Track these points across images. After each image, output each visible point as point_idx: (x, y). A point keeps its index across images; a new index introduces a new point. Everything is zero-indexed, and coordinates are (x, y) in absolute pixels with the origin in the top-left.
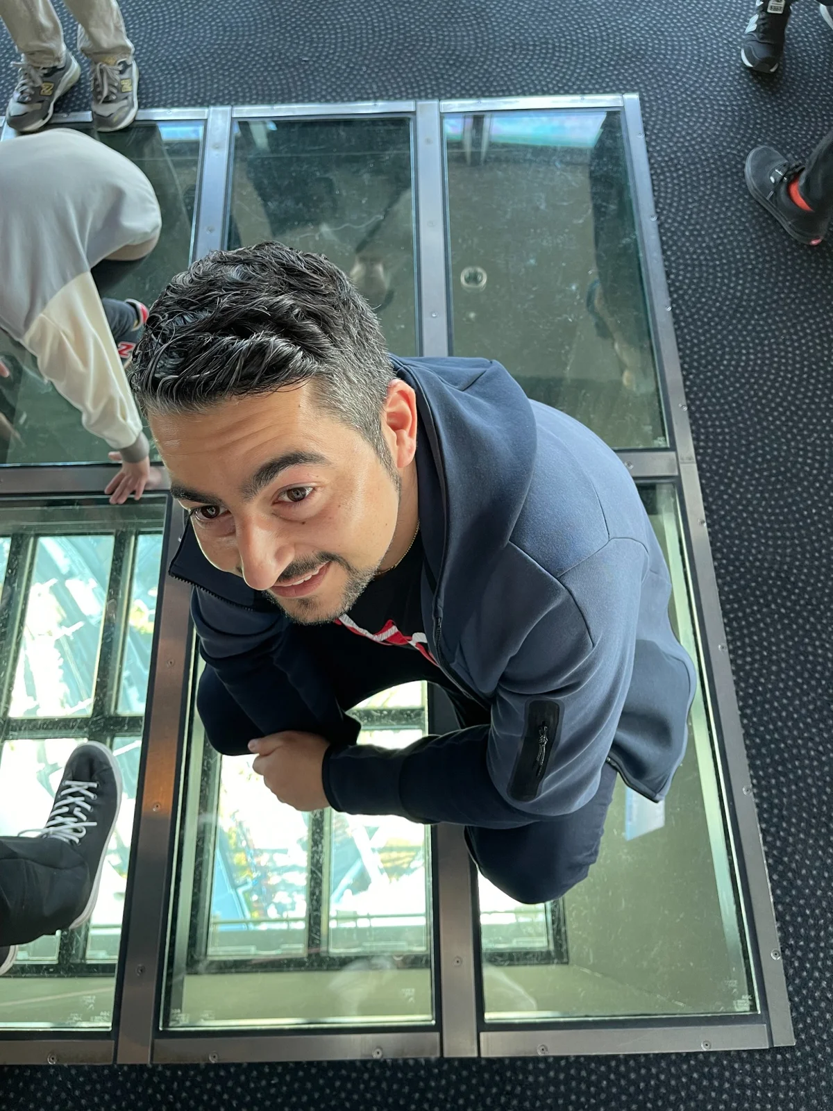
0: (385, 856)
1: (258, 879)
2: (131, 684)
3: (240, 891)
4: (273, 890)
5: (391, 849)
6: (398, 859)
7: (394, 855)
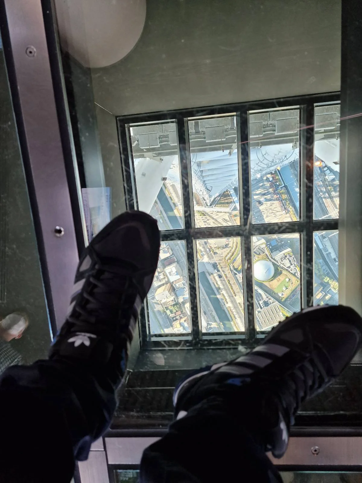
0: (229, 201)
1: (277, 190)
2: (335, 259)
3: (283, 185)
4: (271, 186)
5: (227, 203)
6: (224, 200)
7: (226, 201)
